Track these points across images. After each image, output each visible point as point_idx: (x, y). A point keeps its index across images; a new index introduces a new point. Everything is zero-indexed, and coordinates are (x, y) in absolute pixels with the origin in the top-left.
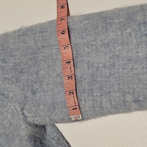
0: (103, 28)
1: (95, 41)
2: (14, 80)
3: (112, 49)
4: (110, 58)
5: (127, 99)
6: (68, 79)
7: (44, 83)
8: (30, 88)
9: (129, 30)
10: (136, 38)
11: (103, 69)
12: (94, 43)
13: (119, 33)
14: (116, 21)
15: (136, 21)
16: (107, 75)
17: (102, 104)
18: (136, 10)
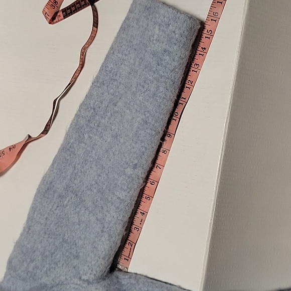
0: (70, 155)
1: (75, 169)
2: (53, 266)
3: (91, 159)
4: (96, 166)
5: (129, 173)
7: (77, 242)
8: (72, 257)
9: (86, 136)
10: (95, 135)
11: (100, 178)
12: (76, 171)
13: (83, 145)
14: (72, 141)
15: (83, 126)
16: (106, 177)
17: (120, 198)
18: (75, 121)
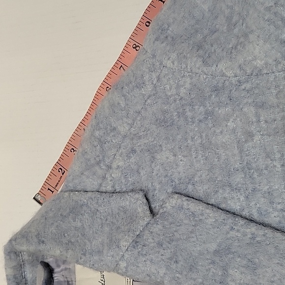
6: (71, 151)
